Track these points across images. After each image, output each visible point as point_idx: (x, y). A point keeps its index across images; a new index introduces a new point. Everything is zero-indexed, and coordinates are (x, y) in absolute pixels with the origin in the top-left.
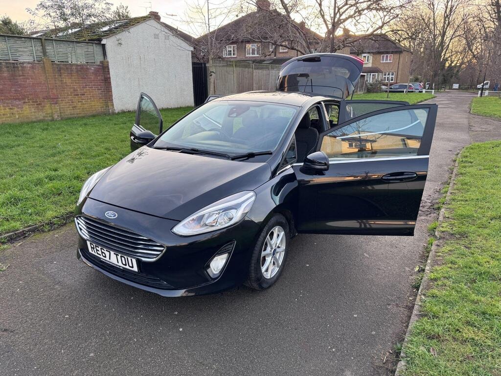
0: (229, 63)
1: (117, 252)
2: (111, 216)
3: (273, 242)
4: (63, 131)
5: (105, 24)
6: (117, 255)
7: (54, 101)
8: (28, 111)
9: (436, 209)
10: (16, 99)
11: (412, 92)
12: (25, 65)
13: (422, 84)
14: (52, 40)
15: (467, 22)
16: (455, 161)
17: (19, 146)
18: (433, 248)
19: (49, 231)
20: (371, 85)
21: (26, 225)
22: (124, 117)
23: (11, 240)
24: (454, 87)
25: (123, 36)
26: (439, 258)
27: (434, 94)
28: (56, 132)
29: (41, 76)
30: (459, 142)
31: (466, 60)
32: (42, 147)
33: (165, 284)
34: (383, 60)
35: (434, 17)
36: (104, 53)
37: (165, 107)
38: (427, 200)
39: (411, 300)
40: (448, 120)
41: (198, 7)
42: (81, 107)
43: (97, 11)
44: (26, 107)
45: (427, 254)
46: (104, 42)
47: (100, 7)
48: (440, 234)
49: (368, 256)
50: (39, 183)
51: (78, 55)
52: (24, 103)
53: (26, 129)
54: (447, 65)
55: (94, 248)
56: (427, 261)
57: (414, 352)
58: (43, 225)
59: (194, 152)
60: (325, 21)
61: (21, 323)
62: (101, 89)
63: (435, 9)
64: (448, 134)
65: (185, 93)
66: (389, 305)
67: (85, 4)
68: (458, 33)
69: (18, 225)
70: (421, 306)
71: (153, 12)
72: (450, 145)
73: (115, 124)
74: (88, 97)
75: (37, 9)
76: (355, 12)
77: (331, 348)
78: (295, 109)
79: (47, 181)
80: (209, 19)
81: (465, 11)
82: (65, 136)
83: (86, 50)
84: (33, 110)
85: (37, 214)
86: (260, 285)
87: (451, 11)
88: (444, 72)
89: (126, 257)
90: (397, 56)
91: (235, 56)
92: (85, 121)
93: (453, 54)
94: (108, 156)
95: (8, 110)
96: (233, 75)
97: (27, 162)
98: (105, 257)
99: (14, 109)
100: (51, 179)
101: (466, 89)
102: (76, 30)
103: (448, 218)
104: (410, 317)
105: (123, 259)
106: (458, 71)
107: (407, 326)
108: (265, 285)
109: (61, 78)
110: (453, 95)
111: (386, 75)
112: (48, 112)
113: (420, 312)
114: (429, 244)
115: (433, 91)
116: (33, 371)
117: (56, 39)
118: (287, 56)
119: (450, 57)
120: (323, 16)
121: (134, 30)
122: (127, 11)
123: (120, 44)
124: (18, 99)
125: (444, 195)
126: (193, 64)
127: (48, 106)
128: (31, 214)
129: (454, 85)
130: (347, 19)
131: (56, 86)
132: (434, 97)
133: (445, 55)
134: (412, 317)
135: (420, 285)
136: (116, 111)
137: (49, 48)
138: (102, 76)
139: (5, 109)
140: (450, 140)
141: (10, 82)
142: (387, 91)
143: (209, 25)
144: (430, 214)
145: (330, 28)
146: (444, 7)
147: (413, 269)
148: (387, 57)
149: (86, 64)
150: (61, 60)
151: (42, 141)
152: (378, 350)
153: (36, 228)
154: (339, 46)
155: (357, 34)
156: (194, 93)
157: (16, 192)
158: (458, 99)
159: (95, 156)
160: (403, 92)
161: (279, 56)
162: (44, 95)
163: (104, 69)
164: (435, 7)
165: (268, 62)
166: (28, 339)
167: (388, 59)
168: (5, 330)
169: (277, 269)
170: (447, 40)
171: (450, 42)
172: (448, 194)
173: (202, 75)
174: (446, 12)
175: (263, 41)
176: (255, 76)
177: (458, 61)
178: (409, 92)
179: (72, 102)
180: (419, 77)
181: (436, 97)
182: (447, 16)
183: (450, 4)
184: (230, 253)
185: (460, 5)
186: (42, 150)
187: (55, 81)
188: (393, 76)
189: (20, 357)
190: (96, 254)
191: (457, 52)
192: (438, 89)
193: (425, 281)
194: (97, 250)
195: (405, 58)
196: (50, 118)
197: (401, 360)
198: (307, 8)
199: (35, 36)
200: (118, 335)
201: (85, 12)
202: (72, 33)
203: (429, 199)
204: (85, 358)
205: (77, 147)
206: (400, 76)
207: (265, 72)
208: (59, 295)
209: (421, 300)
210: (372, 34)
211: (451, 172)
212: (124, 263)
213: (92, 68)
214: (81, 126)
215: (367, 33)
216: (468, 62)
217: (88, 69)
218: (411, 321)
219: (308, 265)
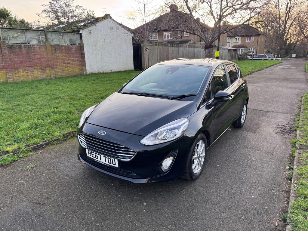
0: (154, 44)
1: (105, 155)
2: (102, 134)
3: (198, 150)
4: (58, 85)
5: (82, 21)
6: (105, 157)
7: (51, 68)
8: (37, 74)
9: (294, 131)
10: (30, 67)
11: (267, 59)
12: (35, 46)
13: (272, 54)
14: (51, 31)
15: (300, 16)
16: (301, 101)
17: (33, 94)
18: (297, 155)
19: (57, 144)
20: (241, 56)
21: (43, 140)
22: (93, 76)
23: (35, 149)
24: (293, 56)
25: (92, 28)
26: (301, 161)
27: (281, 60)
28: (55, 86)
29: (44, 53)
30: (301, 90)
31: (299, 39)
32: (47, 94)
33: (135, 175)
34: (248, 40)
35: (279, 13)
36: (81, 39)
37: (117, 70)
38: (286, 125)
39: (287, 187)
40: (292, 76)
41: (139, 10)
42: (67, 71)
43: (77, 14)
44: (35, 71)
45: (293, 159)
46: (81, 32)
47: (79, 11)
48: (299, 146)
49: (255, 160)
50: (48, 115)
51: (65, 40)
52: (35, 69)
53: (36, 84)
54: (288, 43)
55: (90, 153)
56: (293, 163)
57: (296, 219)
58: (53, 141)
59: (147, 95)
60: (214, 17)
61: (48, 199)
62: (79, 60)
63: (280, 9)
64: (294, 84)
65: (129, 62)
66: (274, 190)
67: (70, 10)
68: (294, 23)
69: (38, 140)
70: (295, 191)
71: (107, 14)
72: (296, 92)
73: (89, 81)
74: (71, 65)
75: (42, 13)
76: (232, 11)
77: (242, 216)
78: (208, 68)
79: (52, 114)
80: (145, 17)
81: (299, 9)
82: (60, 88)
83: (70, 37)
84: (39, 73)
85: (49, 134)
86: (191, 177)
87: (290, 9)
88: (286, 47)
89: (111, 158)
90: (257, 38)
91: (157, 40)
92: (71, 79)
93: (291, 35)
94: (87, 100)
95: (25, 73)
96: (157, 50)
97: (39, 103)
98: (98, 158)
99: (29, 72)
100: (55, 113)
101: (301, 57)
102: (65, 25)
103: (303, 136)
104: (288, 198)
105: (109, 159)
106: (295, 46)
107: (288, 203)
108: (194, 177)
109: (56, 54)
110: (293, 61)
111: (250, 49)
112: (48, 74)
113: (295, 194)
114: (293, 152)
115: (280, 58)
116: (58, 228)
117: (53, 30)
118: (189, 39)
119: (289, 37)
120: (212, 14)
121: (99, 25)
122: (93, 13)
123: (90, 33)
124: (31, 67)
125: (298, 122)
126: (133, 44)
127: (48, 70)
128: (45, 134)
129: (293, 55)
130: (227, 16)
131: (53, 59)
132: (281, 63)
133: (286, 36)
134: (291, 197)
135: (292, 177)
136: (88, 73)
137: (49, 36)
138: (80, 52)
139: (23, 73)
140: (295, 88)
141: (26, 56)
142: (251, 59)
143: (145, 20)
144: (290, 134)
145: (217, 21)
146: (285, 7)
147: (285, 168)
148: (250, 38)
149: (70, 45)
150: (56, 43)
151: (46, 91)
152: (271, 218)
153: (49, 142)
154: (223, 32)
155: (234, 24)
156: (134, 62)
157: (36, 121)
158: (297, 63)
159: (79, 100)
160: (261, 59)
161: (184, 39)
162: (46, 64)
163: (81, 48)
164: (280, 7)
165: (177, 43)
166: (53, 209)
167: (251, 40)
168: (39, 203)
169: (200, 168)
170: (288, 27)
171: (290, 28)
172: (300, 121)
173: (139, 51)
174: (287, 10)
175: (176, 29)
176: (171, 51)
177: (294, 40)
178: (265, 59)
179: (62, 68)
180: (271, 50)
181: (282, 62)
182: (288, 12)
183: (289, 5)
184: (174, 157)
185: (296, 6)
186: (47, 96)
187: (53, 56)
188: (254, 50)
189: (50, 220)
190: (91, 157)
191: (294, 35)
192: (283, 57)
193: (295, 175)
194: (92, 154)
195: (262, 39)
196: (49, 78)
197: (288, 225)
198: (202, 10)
199: (40, 29)
200: (107, 207)
201: (70, 14)
202: (62, 27)
203: (288, 125)
204: (89, 220)
205: (67, 94)
206: (258, 50)
207: (176, 49)
208: (68, 183)
209: (294, 187)
210: (243, 24)
211: (299, 108)
212: (110, 162)
213: (74, 48)
214: (68, 82)
215: (239, 24)
216: (301, 40)
217: (71, 48)
218: (290, 200)
219: (218, 165)
